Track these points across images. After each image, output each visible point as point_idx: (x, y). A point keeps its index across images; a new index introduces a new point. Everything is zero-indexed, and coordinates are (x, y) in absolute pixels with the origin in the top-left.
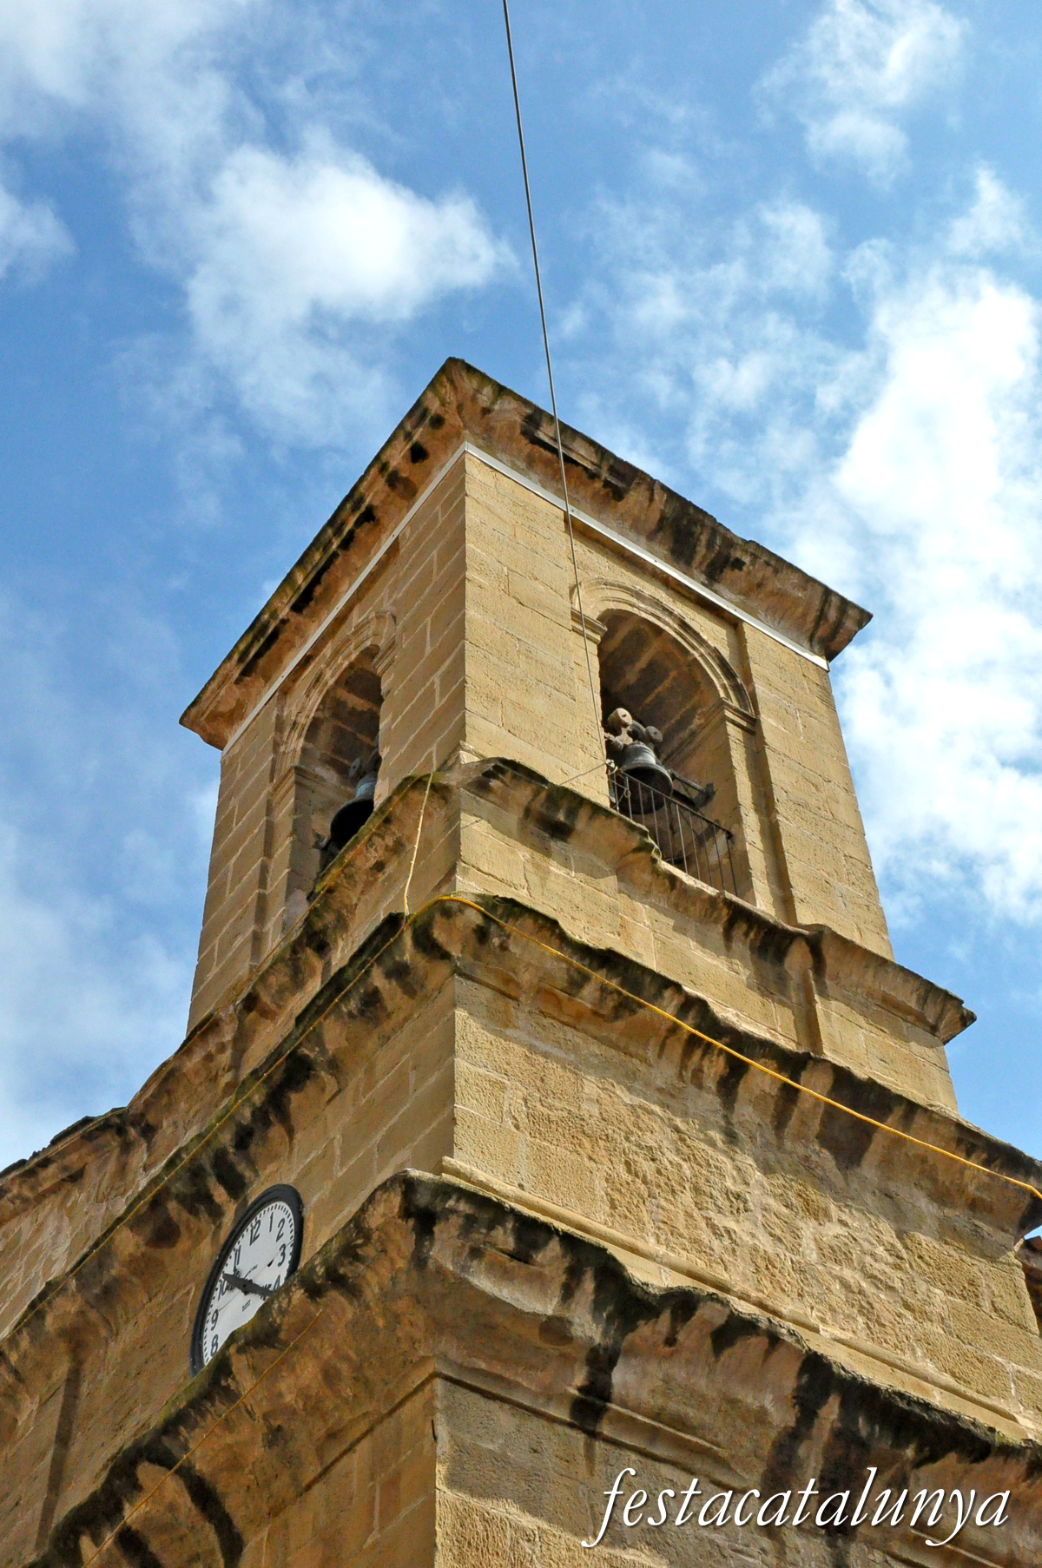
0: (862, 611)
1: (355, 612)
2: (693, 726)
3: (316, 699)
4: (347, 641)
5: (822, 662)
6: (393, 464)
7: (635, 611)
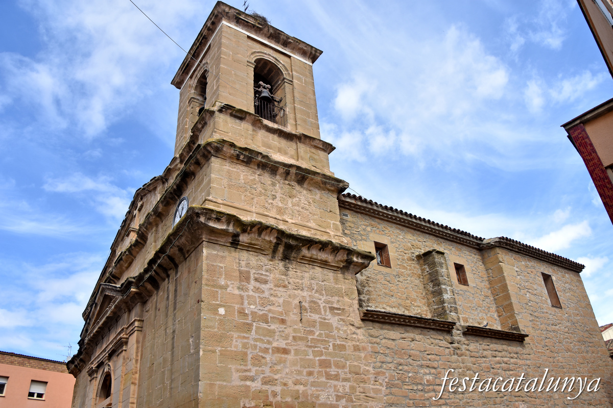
0: (320, 51)
1: (203, 61)
2: (279, 83)
3: (196, 81)
4: (201, 68)
5: (311, 64)
6: (209, 25)
7: (264, 58)
